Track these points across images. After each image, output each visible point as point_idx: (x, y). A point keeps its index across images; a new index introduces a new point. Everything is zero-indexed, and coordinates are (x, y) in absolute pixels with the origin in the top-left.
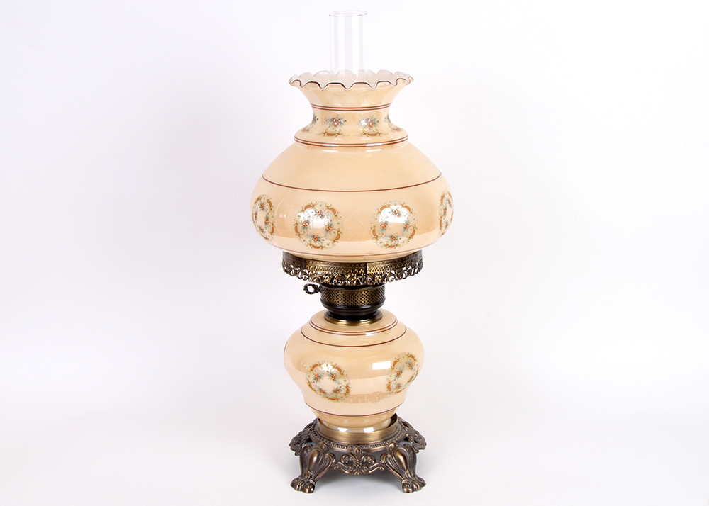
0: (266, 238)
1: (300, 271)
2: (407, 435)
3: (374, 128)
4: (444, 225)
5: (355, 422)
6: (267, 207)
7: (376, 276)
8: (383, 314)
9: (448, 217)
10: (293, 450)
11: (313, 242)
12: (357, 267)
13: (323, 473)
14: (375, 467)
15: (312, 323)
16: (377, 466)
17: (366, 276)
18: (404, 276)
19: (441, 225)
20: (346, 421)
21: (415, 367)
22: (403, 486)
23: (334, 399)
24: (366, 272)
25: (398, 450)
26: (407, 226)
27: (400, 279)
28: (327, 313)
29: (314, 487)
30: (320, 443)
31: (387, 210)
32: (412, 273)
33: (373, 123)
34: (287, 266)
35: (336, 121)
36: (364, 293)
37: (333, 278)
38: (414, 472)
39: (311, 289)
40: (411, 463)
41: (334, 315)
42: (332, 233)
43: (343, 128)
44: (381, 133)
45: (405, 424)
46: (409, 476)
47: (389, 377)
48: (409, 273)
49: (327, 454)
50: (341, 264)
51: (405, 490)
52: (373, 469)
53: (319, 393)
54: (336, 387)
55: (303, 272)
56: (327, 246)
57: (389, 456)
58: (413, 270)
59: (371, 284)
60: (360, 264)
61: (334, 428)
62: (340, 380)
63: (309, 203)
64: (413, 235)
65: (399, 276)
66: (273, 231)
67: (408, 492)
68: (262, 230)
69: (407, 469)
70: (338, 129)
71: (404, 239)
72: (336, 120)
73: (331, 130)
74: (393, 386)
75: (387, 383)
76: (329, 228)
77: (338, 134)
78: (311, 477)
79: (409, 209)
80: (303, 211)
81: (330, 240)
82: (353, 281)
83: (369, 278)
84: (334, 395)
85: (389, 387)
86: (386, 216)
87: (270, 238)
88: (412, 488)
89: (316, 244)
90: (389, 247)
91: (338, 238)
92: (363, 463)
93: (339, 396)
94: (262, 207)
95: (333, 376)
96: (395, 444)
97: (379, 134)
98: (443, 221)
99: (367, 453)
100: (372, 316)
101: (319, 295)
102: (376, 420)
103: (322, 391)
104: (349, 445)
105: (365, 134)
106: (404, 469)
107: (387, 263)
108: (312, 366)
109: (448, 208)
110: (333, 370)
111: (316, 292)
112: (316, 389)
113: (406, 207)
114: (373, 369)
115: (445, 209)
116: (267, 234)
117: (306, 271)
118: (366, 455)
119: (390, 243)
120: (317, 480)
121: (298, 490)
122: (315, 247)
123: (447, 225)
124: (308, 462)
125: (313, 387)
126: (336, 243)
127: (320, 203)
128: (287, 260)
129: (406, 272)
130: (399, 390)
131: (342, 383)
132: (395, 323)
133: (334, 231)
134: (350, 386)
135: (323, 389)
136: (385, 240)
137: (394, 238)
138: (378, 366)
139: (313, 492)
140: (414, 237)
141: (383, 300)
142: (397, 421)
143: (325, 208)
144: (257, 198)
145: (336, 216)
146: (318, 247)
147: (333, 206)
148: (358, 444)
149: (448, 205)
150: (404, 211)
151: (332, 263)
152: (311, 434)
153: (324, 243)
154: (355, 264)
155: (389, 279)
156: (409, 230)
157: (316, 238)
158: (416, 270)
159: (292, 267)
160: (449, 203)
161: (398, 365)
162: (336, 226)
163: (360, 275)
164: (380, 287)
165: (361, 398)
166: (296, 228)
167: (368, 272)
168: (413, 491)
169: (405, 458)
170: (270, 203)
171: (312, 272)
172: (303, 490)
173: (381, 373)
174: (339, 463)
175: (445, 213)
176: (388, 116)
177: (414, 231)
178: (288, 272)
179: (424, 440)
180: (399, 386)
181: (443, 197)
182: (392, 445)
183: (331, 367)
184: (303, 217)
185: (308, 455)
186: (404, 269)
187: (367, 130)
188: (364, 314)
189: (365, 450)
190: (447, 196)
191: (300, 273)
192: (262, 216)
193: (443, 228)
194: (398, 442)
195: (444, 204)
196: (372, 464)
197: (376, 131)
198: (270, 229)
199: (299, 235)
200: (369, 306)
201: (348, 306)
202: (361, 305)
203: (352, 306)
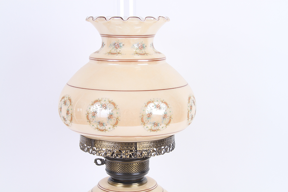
0: (67, 125)
1: (91, 148)
3: (143, 50)
4: (190, 117)
6: (68, 103)
7: (144, 152)
8: (148, 180)
9: (193, 112)
11: (99, 127)
12: (130, 145)
15: (99, 186)
17: (136, 152)
18: (163, 153)
19: (188, 117)
24: (136, 149)
26: (165, 116)
27: (160, 154)
28: (110, 179)
31: (151, 105)
32: (168, 151)
33: (142, 47)
34: (82, 145)
35: (117, 46)
36: (135, 164)
37: (113, 153)
39: (99, 162)
41: (115, 181)
42: (112, 120)
43: (122, 50)
44: (148, 54)
48: (166, 151)
50: (119, 143)
55: (93, 149)
56: (109, 130)
58: (169, 149)
59: (140, 158)
60: (132, 143)
63: (96, 99)
64: (169, 122)
65: (159, 153)
66: (71, 120)
68: (64, 119)
70: (118, 50)
71: (163, 125)
72: (117, 44)
73: (114, 51)
76: (110, 116)
77: (118, 53)
79: (166, 104)
80: (93, 104)
81: (111, 125)
82: (127, 155)
83: (138, 153)
86: (151, 108)
87: (70, 125)
89: (101, 128)
90: (153, 131)
91: (116, 123)
94: (65, 103)
97: (147, 54)
98: (190, 114)
100: (140, 181)
101: (104, 166)
105: (137, 53)
107: (151, 143)
109: (193, 106)
111: (102, 164)
113: (165, 103)
115: (191, 106)
116: (68, 122)
117: (95, 148)
119: (154, 128)
122: (100, 130)
123: (192, 118)
126: (115, 127)
127: (104, 99)
128: (82, 140)
129: (164, 150)
132: (156, 186)
133: (114, 118)
136: (150, 126)
137: (156, 124)
140: (170, 124)
141: (148, 169)
143: (108, 102)
144: (62, 97)
145: (116, 108)
146: (103, 130)
147: (114, 101)
149: (193, 104)
150: (163, 106)
151: (113, 142)
153: (107, 127)
154: (129, 143)
155: (153, 154)
156: (167, 119)
157: (101, 124)
158: (171, 149)
159: (86, 145)
160: (194, 103)
162: (115, 115)
163: (132, 151)
164: (146, 160)
166: (87, 117)
167: (138, 149)
170: (70, 100)
171: (99, 148)
175: (191, 109)
176: (152, 44)
177: (170, 120)
178: (83, 149)
181: (189, 98)
184: (93, 109)
186: (163, 147)
187: (138, 51)
188: (134, 179)
190: (192, 98)
191: (91, 150)
192: (65, 109)
193: (190, 120)
195: (191, 103)
197: (144, 53)
198: (69, 118)
199: (90, 122)
200: (138, 174)
201: (123, 173)
202: (133, 173)
203: (126, 173)
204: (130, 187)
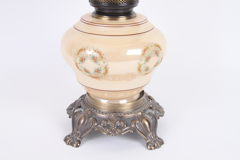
2: (151, 106)
5: (113, 95)
10: (68, 114)
13: (87, 132)
14: (126, 130)
16: (128, 129)
20: (106, 95)
21: (160, 55)
22: (147, 144)
23: (96, 78)
25: (144, 117)
29: (80, 143)
30: (87, 110)
38: (156, 134)
40: (154, 126)
41: (99, 13)
45: (150, 98)
46: (152, 137)
47: (140, 61)
49: (91, 119)
51: (149, 147)
52: (124, 131)
53: (84, 73)
54: (97, 68)
57: (138, 122)
61: (98, 99)
62: (100, 62)
67: (151, 149)
69: (151, 131)
74: (143, 68)
75: (138, 66)
78: (78, 135)
84: (96, 74)
85: (139, 70)
88: (154, 146)
92: (117, 126)
93: (99, 75)
95: (94, 59)
96: (142, 113)
99: (121, 119)
100: (128, 14)
102: (129, 94)
103: (86, 71)
104: (108, 112)
106: (149, 132)
108: (78, 50)
110: (95, 54)
112: (82, 69)
114: (127, 55)
118: (120, 121)
120: (82, 138)
121: (68, 144)
124: (77, 124)
125: (80, 67)
130: (148, 72)
131: (101, 64)
132: (146, 21)
134: (108, 67)
135: (88, 69)
138: (131, 52)
139: (79, 146)
142: (144, 96)
148: (114, 112)
152: (81, 103)
161: (147, 52)
165: (117, 77)
168: (155, 149)
169: (149, 123)
172: (72, 144)
173: (134, 58)
174: (99, 126)
179: (163, 109)
180: (147, 69)
182: (140, 113)
183: (93, 51)
185: (77, 118)
188: (121, 12)
189: (119, 117)
194: (145, 111)
196: (124, 127)
200: (125, 4)
201: (109, 3)
202: (119, 3)
203: (112, 3)
204: (117, 20)
